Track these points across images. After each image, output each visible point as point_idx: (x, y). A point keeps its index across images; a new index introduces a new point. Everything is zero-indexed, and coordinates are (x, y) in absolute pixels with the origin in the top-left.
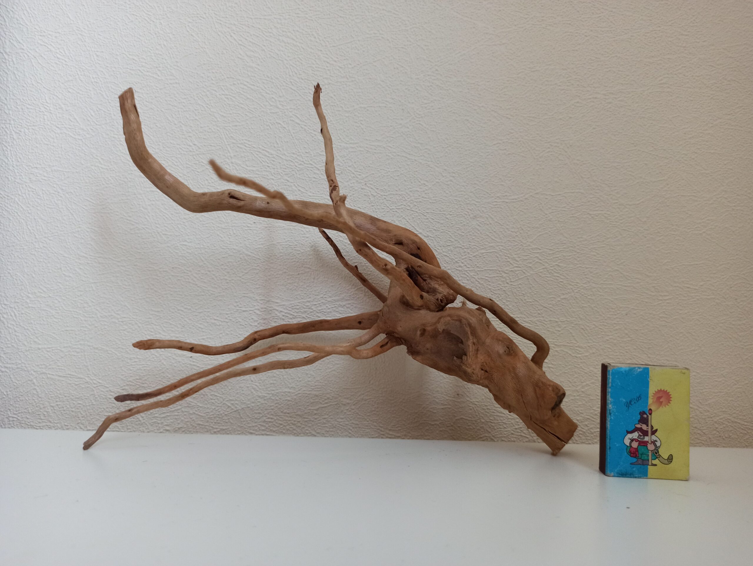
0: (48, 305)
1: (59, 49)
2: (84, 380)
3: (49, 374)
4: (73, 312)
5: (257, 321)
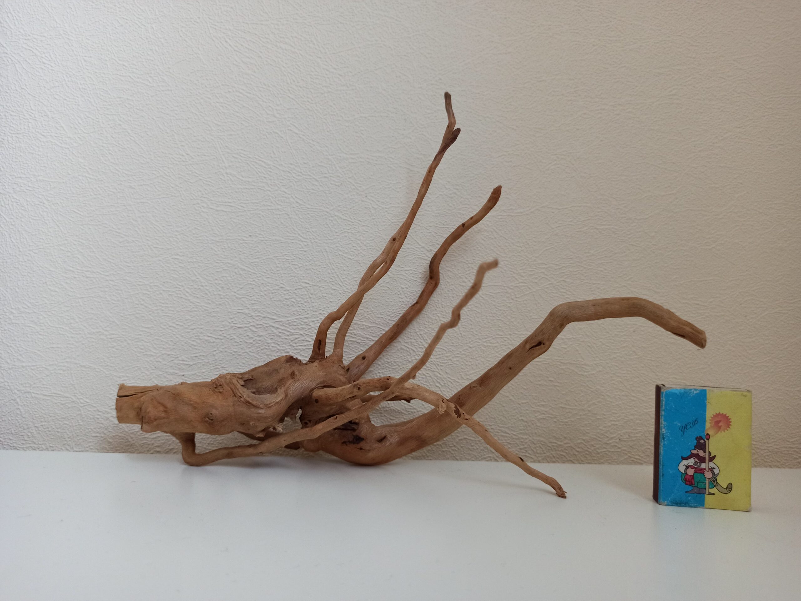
0: (32, 321)
1: (44, 53)
2: (70, 399)
3: (33, 393)
4: (59, 329)
5: (252, 338)
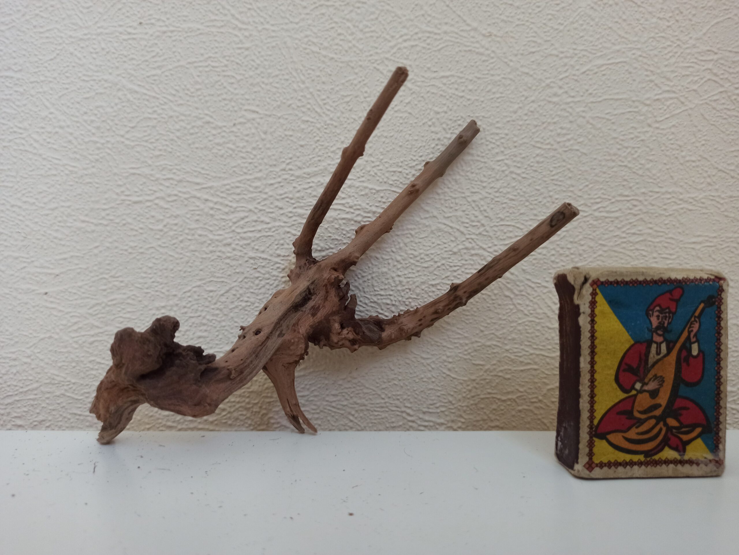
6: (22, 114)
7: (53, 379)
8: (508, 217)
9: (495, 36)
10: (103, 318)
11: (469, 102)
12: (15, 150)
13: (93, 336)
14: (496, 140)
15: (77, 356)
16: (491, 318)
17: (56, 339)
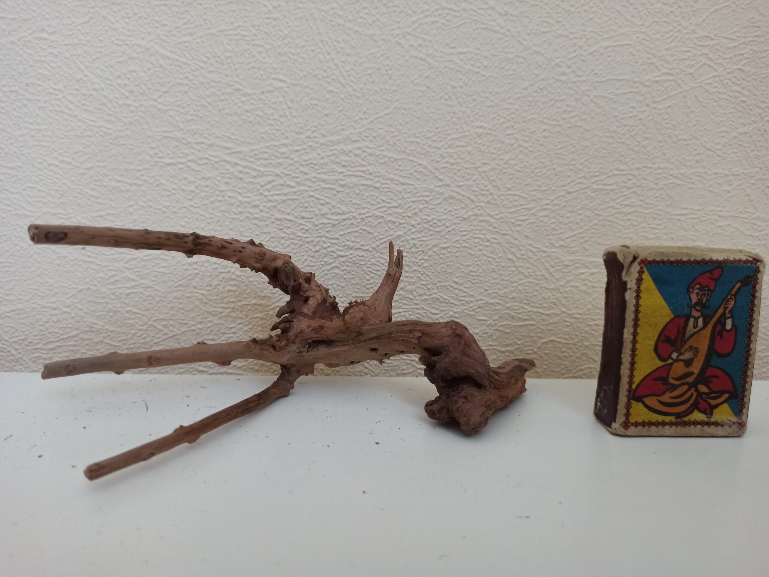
6: (57, 76)
7: (92, 327)
8: (515, 187)
9: (511, 15)
10: (139, 272)
11: (484, 78)
12: (51, 111)
13: (129, 288)
14: (507, 115)
15: (115, 307)
16: (495, 279)
17: (94, 291)
